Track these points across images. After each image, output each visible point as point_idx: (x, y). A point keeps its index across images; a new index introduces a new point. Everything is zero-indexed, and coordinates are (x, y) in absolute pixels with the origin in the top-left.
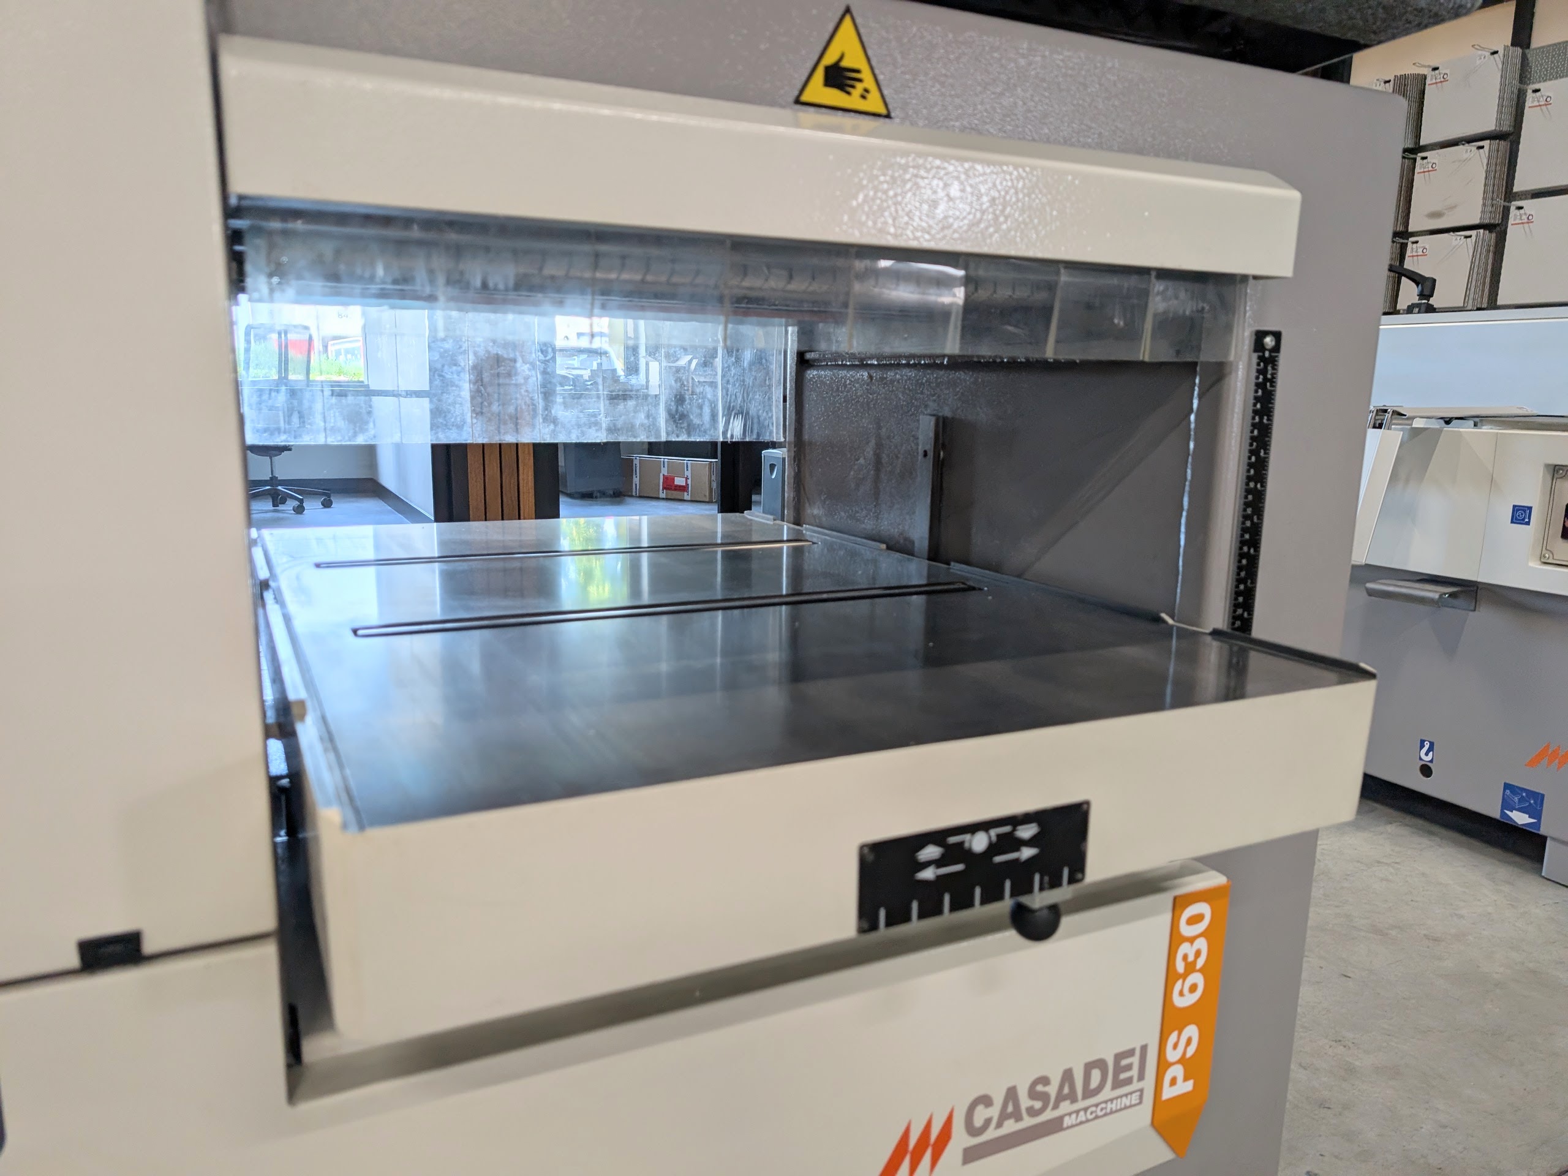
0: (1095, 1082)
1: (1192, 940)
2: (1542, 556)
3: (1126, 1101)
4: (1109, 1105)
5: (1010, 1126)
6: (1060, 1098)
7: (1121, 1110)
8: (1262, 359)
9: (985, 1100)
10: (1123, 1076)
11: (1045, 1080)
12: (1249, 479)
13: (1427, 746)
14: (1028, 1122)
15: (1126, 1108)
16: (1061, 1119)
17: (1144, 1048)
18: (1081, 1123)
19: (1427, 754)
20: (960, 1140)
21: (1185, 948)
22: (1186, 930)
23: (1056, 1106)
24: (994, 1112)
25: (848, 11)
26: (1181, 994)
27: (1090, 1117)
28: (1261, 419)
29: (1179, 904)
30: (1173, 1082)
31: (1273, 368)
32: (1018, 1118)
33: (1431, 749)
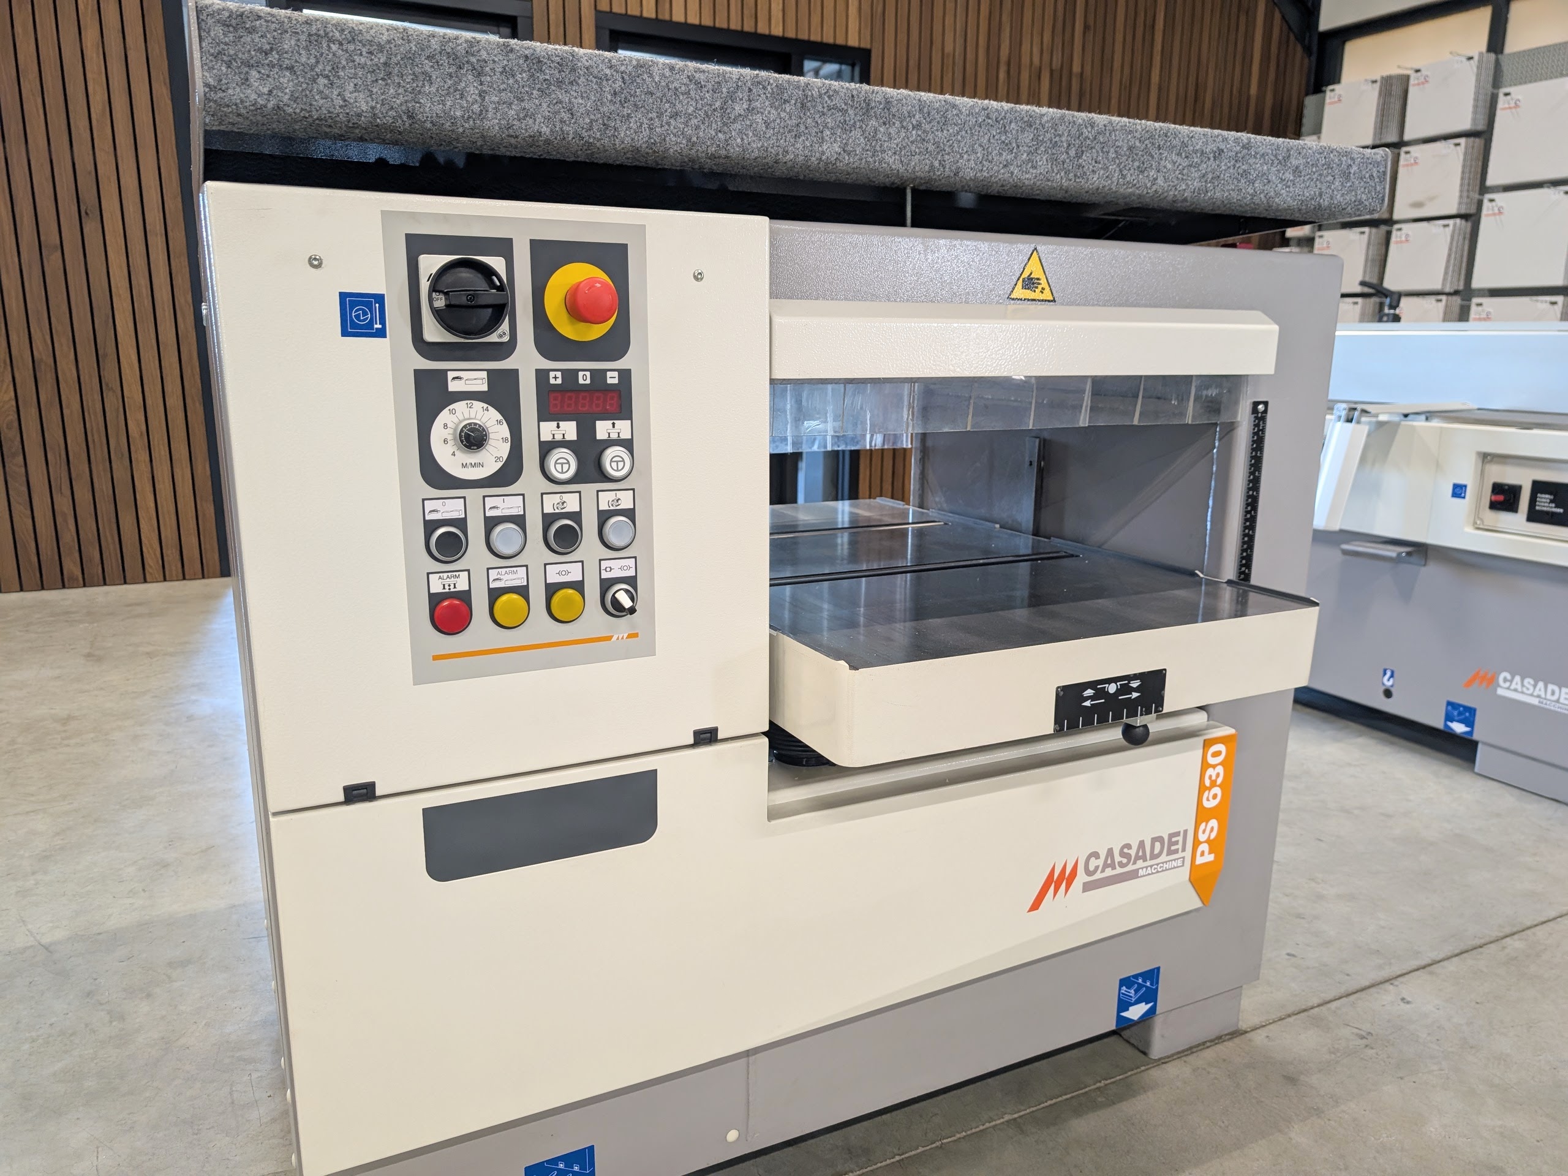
1: (1214, 767)
2: (1475, 523)
3: (1174, 864)
4: (1165, 865)
6: (1137, 858)
7: (1172, 869)
8: (1256, 418)
9: (1095, 855)
11: (1129, 846)
12: (1249, 489)
13: (1389, 674)
16: (1137, 870)
19: (1389, 680)
20: (1081, 878)
21: (1210, 772)
22: (1211, 760)
25: (1035, 249)
26: (1208, 800)
27: (1154, 871)
28: (1256, 453)
29: (1207, 744)
30: (1202, 854)
31: (1263, 423)
33: (1392, 676)
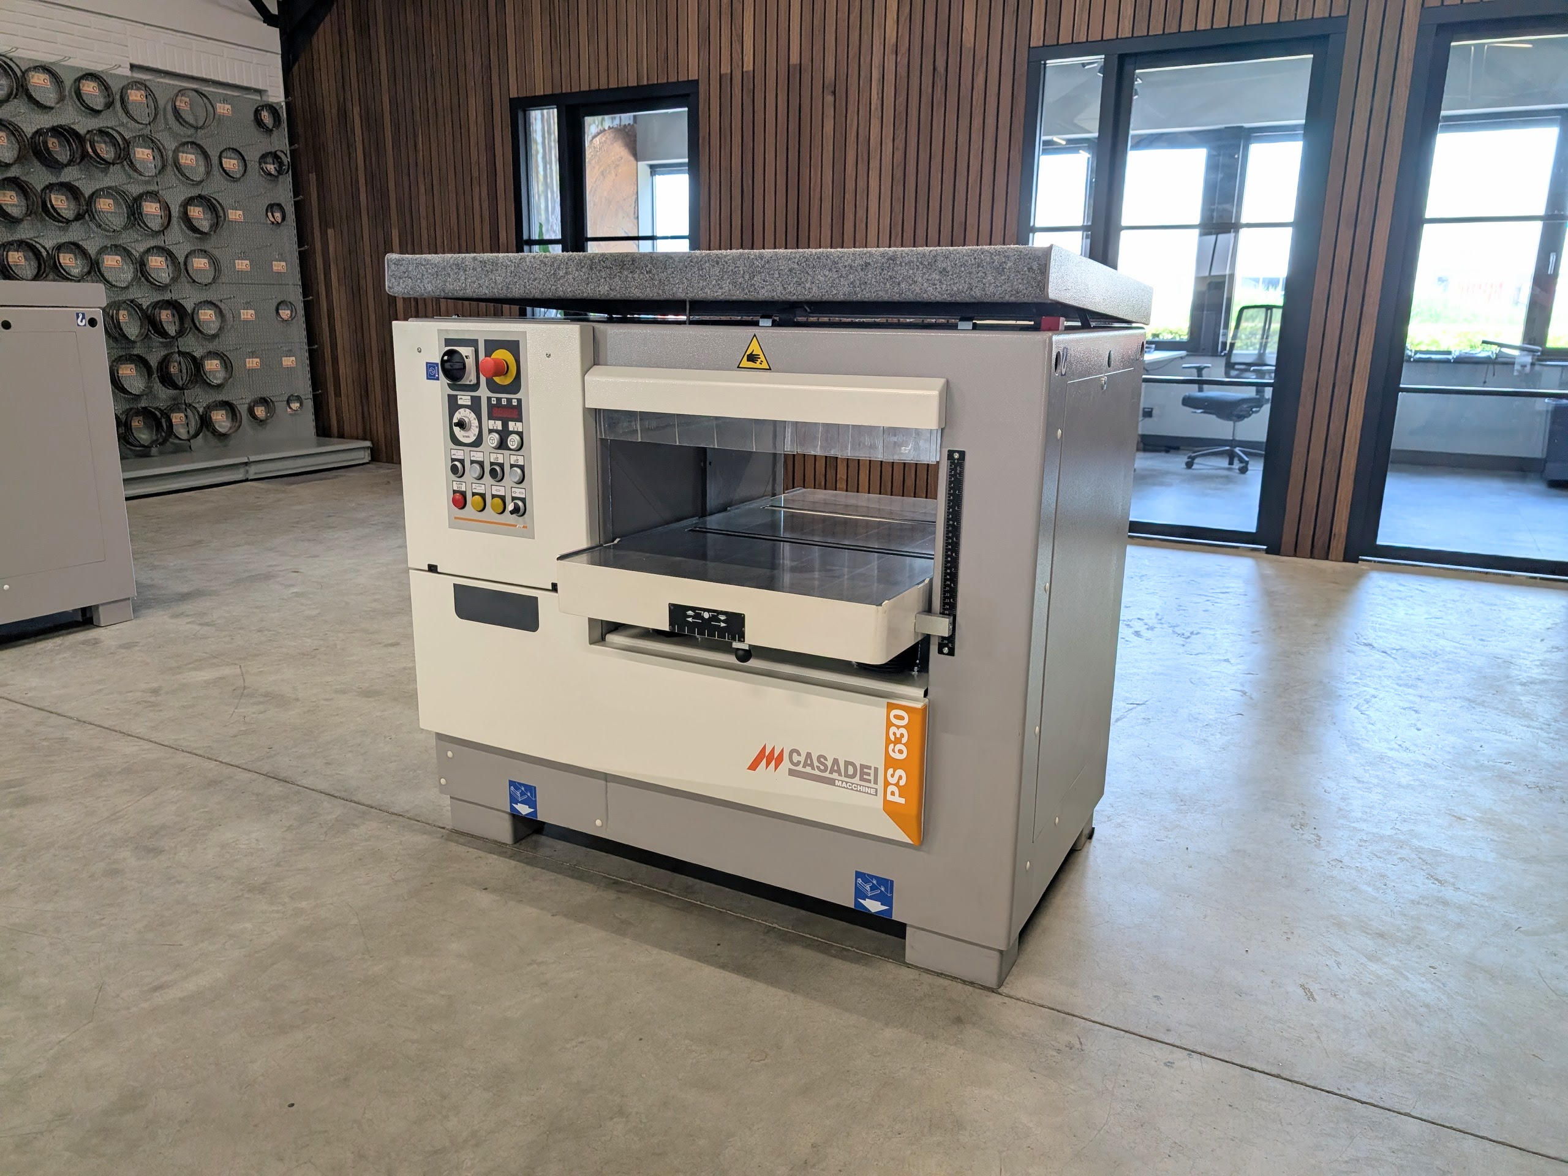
0: (851, 771)
1: (898, 727)
3: (868, 790)
4: (859, 787)
5: (808, 770)
6: (833, 770)
7: (866, 793)
8: (952, 463)
9: (797, 752)
10: (865, 777)
11: (826, 759)
12: (949, 519)
14: (817, 772)
15: (868, 793)
16: (834, 780)
17: (876, 769)
18: (844, 787)
20: (786, 764)
21: (893, 729)
22: (895, 721)
23: (831, 773)
24: (802, 759)
25: (755, 335)
26: (894, 751)
27: (849, 787)
28: (955, 491)
29: (890, 707)
30: (894, 794)
31: (960, 468)
32: (813, 769)
